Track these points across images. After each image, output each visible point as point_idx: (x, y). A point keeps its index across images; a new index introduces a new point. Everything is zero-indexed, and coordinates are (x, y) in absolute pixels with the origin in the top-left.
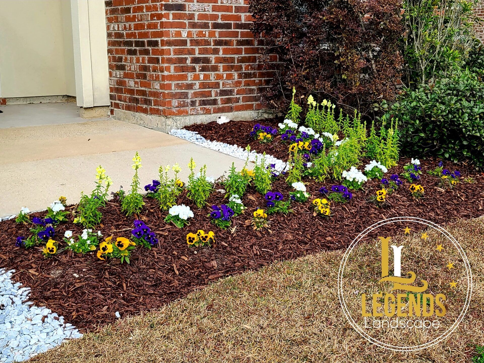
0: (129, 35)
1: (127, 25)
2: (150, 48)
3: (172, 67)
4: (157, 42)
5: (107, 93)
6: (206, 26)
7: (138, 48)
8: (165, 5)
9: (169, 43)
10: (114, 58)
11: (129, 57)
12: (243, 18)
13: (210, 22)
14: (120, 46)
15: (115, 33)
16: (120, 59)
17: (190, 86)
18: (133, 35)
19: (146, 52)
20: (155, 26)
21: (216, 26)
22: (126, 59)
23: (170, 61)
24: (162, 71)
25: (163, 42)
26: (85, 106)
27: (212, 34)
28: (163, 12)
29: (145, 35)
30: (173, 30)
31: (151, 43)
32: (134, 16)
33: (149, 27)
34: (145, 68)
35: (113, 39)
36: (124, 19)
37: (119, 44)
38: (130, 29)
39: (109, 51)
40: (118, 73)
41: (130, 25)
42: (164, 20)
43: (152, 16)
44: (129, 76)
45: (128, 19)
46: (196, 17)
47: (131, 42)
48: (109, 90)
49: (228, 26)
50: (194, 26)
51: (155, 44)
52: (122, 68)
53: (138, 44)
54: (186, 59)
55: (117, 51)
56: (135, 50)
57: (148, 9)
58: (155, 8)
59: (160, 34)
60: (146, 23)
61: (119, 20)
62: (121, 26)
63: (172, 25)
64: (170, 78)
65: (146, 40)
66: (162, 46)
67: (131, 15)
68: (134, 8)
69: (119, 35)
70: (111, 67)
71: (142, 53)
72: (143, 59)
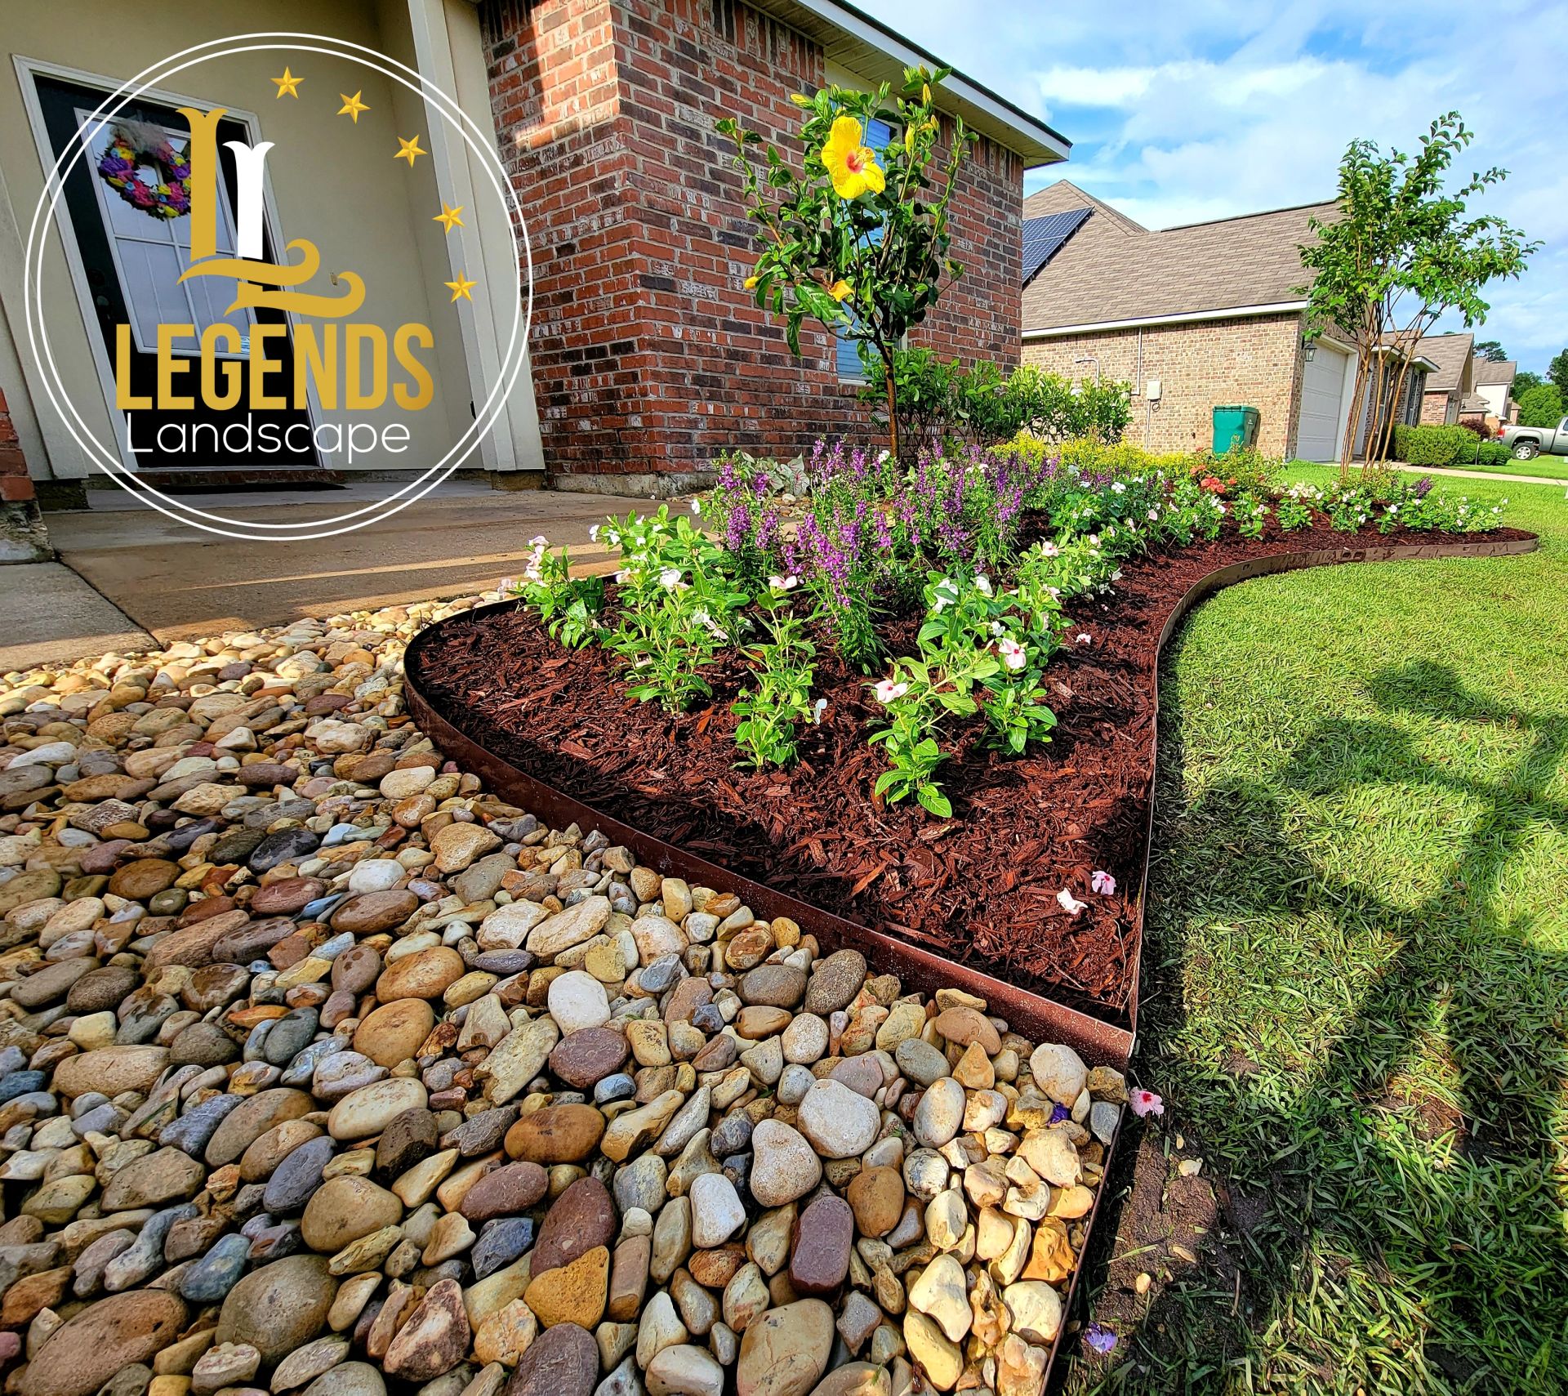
0: (570, 341)
1: (568, 323)
2: (617, 358)
3: (662, 387)
4: (631, 344)
5: (537, 448)
6: (710, 323)
7: (592, 361)
8: (641, 277)
9: (653, 345)
10: (547, 386)
11: (575, 380)
12: (767, 319)
13: (718, 320)
14: (556, 362)
15: (545, 342)
16: (559, 386)
17: (693, 424)
18: (582, 339)
19: (611, 365)
20: (625, 317)
21: (727, 326)
22: (570, 384)
23: (656, 376)
24: (645, 395)
25: (643, 344)
26: (500, 468)
27: (721, 339)
28: (639, 290)
29: (607, 335)
30: (659, 324)
31: (616, 349)
32: (581, 306)
33: (613, 319)
34: (612, 394)
35: (542, 352)
36: (560, 314)
37: (554, 359)
38: (574, 330)
39: (535, 375)
40: (556, 411)
41: (573, 323)
42: (641, 303)
43: (618, 301)
44: (580, 413)
45: (569, 313)
46: (695, 307)
47: (579, 352)
48: (540, 443)
49: (745, 329)
50: (692, 321)
51: (629, 347)
52: (564, 400)
53: (591, 354)
54: (684, 376)
55: (551, 373)
56: (588, 366)
57: (608, 288)
58: (623, 284)
59: (637, 329)
60: (607, 314)
61: (551, 316)
62: (556, 327)
63: (654, 314)
64: (660, 405)
65: (607, 344)
66: (641, 349)
67: (575, 304)
68: (580, 290)
69: (553, 344)
70: (539, 401)
71: (599, 369)
72: (605, 380)
